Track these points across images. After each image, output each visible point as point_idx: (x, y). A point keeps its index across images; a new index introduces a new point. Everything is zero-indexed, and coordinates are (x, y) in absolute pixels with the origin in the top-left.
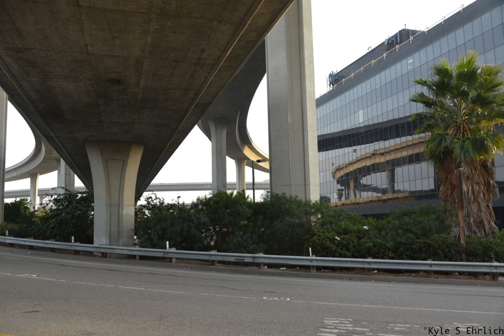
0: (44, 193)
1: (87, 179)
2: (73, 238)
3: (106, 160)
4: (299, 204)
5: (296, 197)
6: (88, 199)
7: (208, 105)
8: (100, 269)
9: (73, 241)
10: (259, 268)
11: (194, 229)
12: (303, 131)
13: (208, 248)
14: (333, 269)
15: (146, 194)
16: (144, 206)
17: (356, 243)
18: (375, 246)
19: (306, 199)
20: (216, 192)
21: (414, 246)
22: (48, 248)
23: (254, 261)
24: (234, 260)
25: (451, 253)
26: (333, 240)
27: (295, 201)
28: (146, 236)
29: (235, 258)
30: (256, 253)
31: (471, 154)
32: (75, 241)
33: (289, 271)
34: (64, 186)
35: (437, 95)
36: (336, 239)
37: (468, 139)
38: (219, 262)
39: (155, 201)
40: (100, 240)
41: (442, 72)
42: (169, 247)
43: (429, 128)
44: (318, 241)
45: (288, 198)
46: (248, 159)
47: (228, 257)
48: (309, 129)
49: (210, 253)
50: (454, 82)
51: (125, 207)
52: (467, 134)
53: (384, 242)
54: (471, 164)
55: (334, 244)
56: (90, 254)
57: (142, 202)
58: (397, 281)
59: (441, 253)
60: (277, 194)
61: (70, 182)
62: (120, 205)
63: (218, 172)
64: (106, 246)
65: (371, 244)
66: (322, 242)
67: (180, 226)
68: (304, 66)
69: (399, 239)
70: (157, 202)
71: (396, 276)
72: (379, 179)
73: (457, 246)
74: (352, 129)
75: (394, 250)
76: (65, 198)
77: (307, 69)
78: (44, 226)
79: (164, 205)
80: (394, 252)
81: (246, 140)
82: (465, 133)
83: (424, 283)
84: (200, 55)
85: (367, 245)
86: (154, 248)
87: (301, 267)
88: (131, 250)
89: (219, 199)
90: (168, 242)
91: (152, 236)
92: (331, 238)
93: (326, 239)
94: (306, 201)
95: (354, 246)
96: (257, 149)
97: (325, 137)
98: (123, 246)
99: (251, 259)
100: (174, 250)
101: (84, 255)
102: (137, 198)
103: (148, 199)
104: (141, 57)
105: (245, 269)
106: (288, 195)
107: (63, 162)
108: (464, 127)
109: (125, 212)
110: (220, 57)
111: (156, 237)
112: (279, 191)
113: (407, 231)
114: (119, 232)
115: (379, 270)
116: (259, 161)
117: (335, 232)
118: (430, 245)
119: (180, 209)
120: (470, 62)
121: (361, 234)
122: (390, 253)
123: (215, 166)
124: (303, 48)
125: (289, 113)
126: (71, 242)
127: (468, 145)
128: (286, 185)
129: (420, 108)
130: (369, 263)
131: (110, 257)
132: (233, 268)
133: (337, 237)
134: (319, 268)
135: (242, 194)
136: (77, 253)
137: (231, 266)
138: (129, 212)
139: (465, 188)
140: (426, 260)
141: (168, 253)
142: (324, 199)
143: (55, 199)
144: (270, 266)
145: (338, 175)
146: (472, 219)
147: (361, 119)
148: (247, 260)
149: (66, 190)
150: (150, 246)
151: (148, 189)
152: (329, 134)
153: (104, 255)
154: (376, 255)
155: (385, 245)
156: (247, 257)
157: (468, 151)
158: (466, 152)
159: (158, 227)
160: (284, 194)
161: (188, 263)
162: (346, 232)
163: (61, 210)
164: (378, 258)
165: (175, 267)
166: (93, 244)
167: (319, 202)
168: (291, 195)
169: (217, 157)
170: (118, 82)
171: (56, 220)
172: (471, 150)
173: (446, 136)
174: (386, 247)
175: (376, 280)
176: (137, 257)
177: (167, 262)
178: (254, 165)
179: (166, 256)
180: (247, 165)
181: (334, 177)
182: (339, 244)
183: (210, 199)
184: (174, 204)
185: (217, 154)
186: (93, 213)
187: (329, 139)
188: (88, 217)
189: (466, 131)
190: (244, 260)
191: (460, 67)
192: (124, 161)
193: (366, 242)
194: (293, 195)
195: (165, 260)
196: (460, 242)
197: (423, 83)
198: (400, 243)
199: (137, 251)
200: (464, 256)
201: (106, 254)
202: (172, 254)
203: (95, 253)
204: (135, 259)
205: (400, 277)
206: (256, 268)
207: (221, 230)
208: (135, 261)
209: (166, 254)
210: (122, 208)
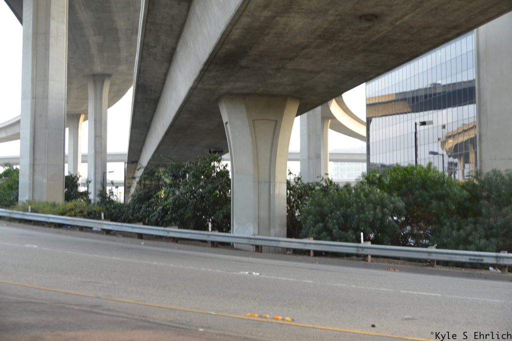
2: (210, 225)
3: (253, 121)
9: (210, 229)
24: (467, 260)
28: (321, 224)
29: (468, 257)
32: (213, 229)
40: (245, 228)
42: (364, 241)
47: (458, 256)
51: (277, 185)
62: (270, 182)
86: (334, 239)
90: (362, 234)
100: (369, 244)
109: (277, 191)
114: (269, 218)
136: (215, 244)
138: (281, 191)
141: (363, 248)
148: (487, 261)
150: (328, 238)
153: (258, 248)
156: (488, 256)
165: (374, 267)
176: (311, 252)
179: (361, 252)
190: (482, 260)
192: (277, 121)
201: (261, 246)
202: (369, 250)
204: (309, 255)
206: (499, 271)
208: (309, 257)
209: (360, 249)
210: (274, 186)
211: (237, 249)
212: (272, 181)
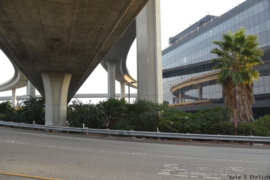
0: (19, 98)
1: (42, 90)
2: (34, 122)
3: (52, 81)
4: (152, 105)
5: (151, 101)
6: (42, 101)
7: (106, 53)
8: (48, 138)
9: (34, 123)
10: (131, 138)
11: (98, 117)
12: (155, 67)
13: (105, 127)
14: (169, 139)
15: (73, 99)
16: (72, 106)
17: (181, 125)
18: (191, 127)
19: (156, 102)
20: (109, 98)
21: (211, 127)
22: (21, 127)
23: (129, 135)
24: (118, 134)
25: (230, 131)
26: (169, 124)
27: (150, 104)
28: (73, 121)
29: (119, 133)
30: (130, 130)
31: (241, 80)
32: (35, 123)
33: (147, 140)
34: (29, 94)
35: (224, 50)
36: (171, 123)
37: (240, 72)
38: (111, 135)
39: (77, 103)
40: (49, 123)
41: (227, 38)
42: (85, 127)
43: (220, 66)
44: (162, 124)
45: (147, 102)
46: (126, 81)
47: (115, 132)
48: (158, 66)
49: (106, 130)
50: (233, 43)
51: (62, 106)
52: (239, 70)
53: (196, 125)
54: (241, 85)
55: (170, 126)
56: (43, 130)
57: (71, 103)
58: (202, 145)
59: (224, 131)
60: (141, 100)
61: (33, 92)
62: (59, 105)
63: (111, 88)
64: (51, 126)
65: (189, 126)
66: (164, 125)
67: (90, 116)
68: (156, 33)
69: (203, 124)
70: (78, 103)
71: (201, 143)
72: (194, 93)
73: (233, 127)
74: (181, 67)
75: (201, 129)
76: (30, 101)
77: (157, 35)
78: (18, 115)
79: (82, 105)
80: (200, 130)
81: (126, 72)
82: (238, 69)
83: (216, 146)
84: (101, 27)
85: (187, 126)
86: (76, 127)
87: (152, 137)
88: (65, 128)
89: (111, 102)
90: (84, 124)
91: (76, 121)
92: (168, 123)
93: (166, 123)
94: (156, 103)
95: (180, 127)
96: (131, 76)
97: (167, 71)
98: (60, 126)
99: (127, 133)
100: (87, 128)
101: (40, 131)
102: (68, 101)
103: (73, 102)
104: (70, 27)
105: (124, 138)
106: (147, 100)
107: (29, 82)
108: (238, 67)
109: (61, 108)
110: (112, 28)
111: (78, 122)
112: (142, 98)
113: (208, 119)
114: (58, 119)
115: (193, 139)
116: (132, 83)
117: (171, 120)
118: (219, 127)
119: (91, 107)
120: (241, 33)
121: (184, 121)
122: (199, 131)
123: (110, 85)
124: (155, 24)
125: (148, 58)
126: (33, 124)
127: (239, 76)
128: (146, 95)
129: (216, 56)
130: (188, 136)
131: (53, 132)
132: (118, 138)
133: (171, 122)
134: (162, 138)
135: (123, 100)
136: (36, 129)
137: (117, 137)
138: (64, 108)
139: (237, 98)
140: (217, 135)
141: (84, 130)
142: (166, 103)
143: (25, 101)
144: (137, 137)
145: (173, 90)
146: (241, 114)
147: (185, 61)
148: (125, 134)
149: (31, 96)
150: (74, 126)
151: (74, 96)
152: (169, 69)
153: (50, 131)
154: (192, 132)
155: (196, 126)
156: (125, 132)
157: (239, 79)
158: (238, 79)
159: (79, 116)
160: (145, 100)
161: (94, 135)
162: (176, 120)
163: (28, 107)
164: (192, 133)
165: (88, 137)
166: (45, 125)
167: (162, 104)
168: (148, 101)
169: (111, 80)
170: (58, 40)
171: (25, 112)
172: (241, 78)
173: (229, 71)
174: (197, 128)
175: (191, 145)
176: (68, 132)
177: (83, 135)
178: (130, 85)
179: (83, 131)
180: (126, 85)
181: (171, 91)
182: (173, 126)
183: (106, 102)
184: (88, 105)
185: (110, 79)
186: (45, 109)
187: (169, 72)
188: (42, 111)
189: (239, 68)
190: (123, 134)
191: (236, 35)
192: (61, 82)
193: (186, 125)
194: (150, 100)
195: (82, 134)
196: (234, 126)
197: (217, 43)
198: (204, 126)
199: (68, 129)
200: (236, 133)
201: (52, 130)
202: (86, 130)
203: (46, 130)
205: (204, 143)
206: (130, 138)
207: (112, 118)
208: (67, 134)
209: (83, 130)
211: (46, 131)
212: (59, 104)
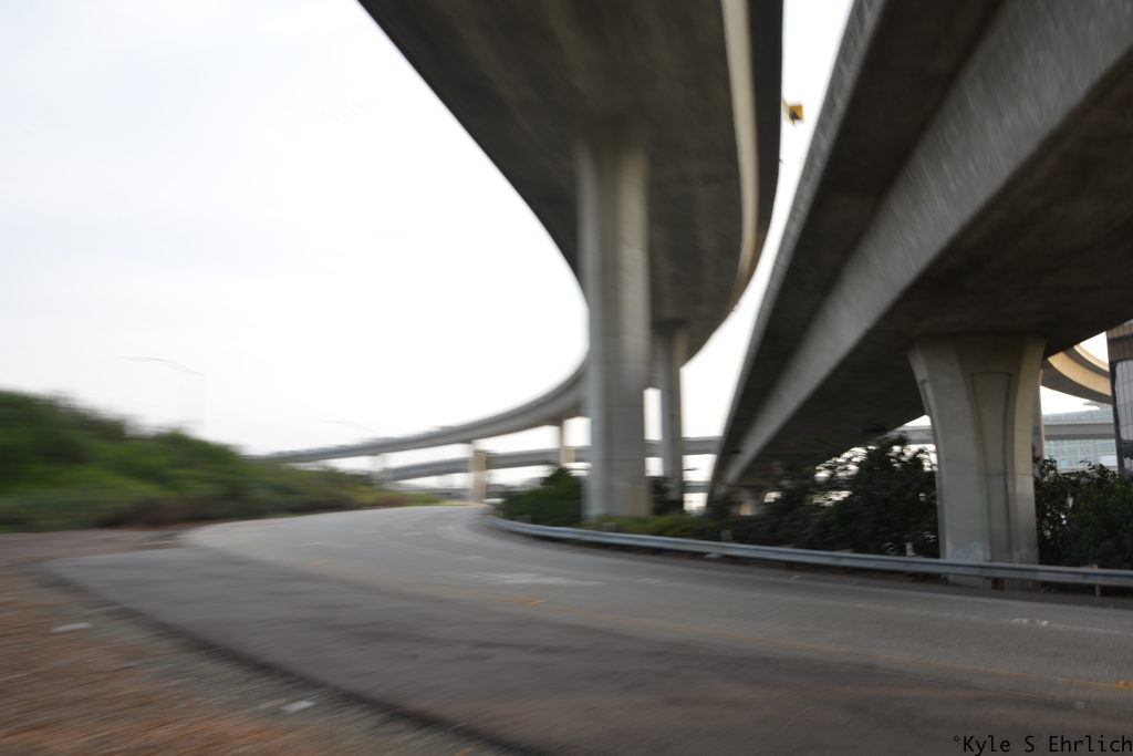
2: (909, 546)
3: (972, 375)
9: (910, 553)
32: (915, 553)
51: (1019, 477)
62: (1007, 473)
98: (1022, 563)
109: (1019, 489)
114: (1009, 533)
126: (906, 554)
138: (1025, 488)
153: (997, 583)
192: (1010, 374)
201: (1003, 580)
204: (1093, 593)
210: (1014, 480)
212: (1009, 471)
